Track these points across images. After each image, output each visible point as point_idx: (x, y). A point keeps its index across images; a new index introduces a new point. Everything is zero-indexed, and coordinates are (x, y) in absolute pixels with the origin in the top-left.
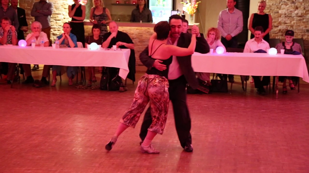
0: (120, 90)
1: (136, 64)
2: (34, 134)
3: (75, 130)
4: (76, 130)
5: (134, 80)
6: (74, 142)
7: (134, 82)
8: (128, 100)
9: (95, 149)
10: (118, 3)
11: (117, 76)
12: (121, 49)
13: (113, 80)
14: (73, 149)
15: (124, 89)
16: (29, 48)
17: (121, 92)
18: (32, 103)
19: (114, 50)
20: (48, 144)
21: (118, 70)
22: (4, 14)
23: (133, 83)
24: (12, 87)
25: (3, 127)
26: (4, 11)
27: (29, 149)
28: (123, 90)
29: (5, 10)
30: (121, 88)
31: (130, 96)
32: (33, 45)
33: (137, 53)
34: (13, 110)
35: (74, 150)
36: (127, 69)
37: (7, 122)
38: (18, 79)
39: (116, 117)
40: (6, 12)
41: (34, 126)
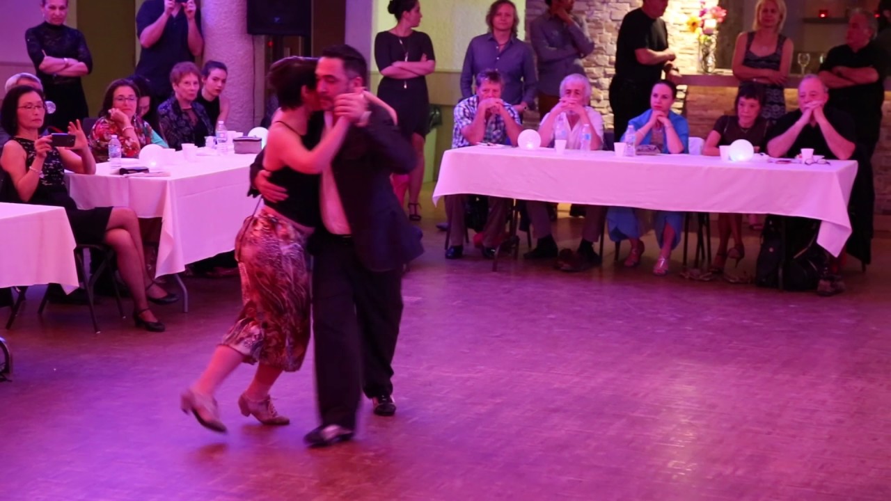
1: (875, 210)
2: (556, 410)
3: (677, 405)
4: (680, 405)
5: (866, 259)
6: (672, 442)
7: (867, 266)
8: (847, 321)
9: (736, 469)
10: (823, 16)
11: (810, 245)
12: (828, 161)
13: (799, 257)
14: (670, 465)
15: (832, 286)
16: (548, 153)
17: (823, 294)
18: (552, 316)
19: (806, 163)
20: (594, 444)
21: (814, 227)
22: (498, 58)
23: (864, 269)
24: (494, 270)
25: (469, 384)
26: (498, 49)
27: (540, 453)
28: (829, 290)
29: (502, 48)
30: (822, 282)
31: (853, 311)
32: (560, 144)
33: (881, 174)
34: (497, 337)
35: (674, 466)
36: (846, 223)
37: (481, 371)
38: (514, 246)
39: (804, 374)
40: (503, 52)
41: (555, 386)
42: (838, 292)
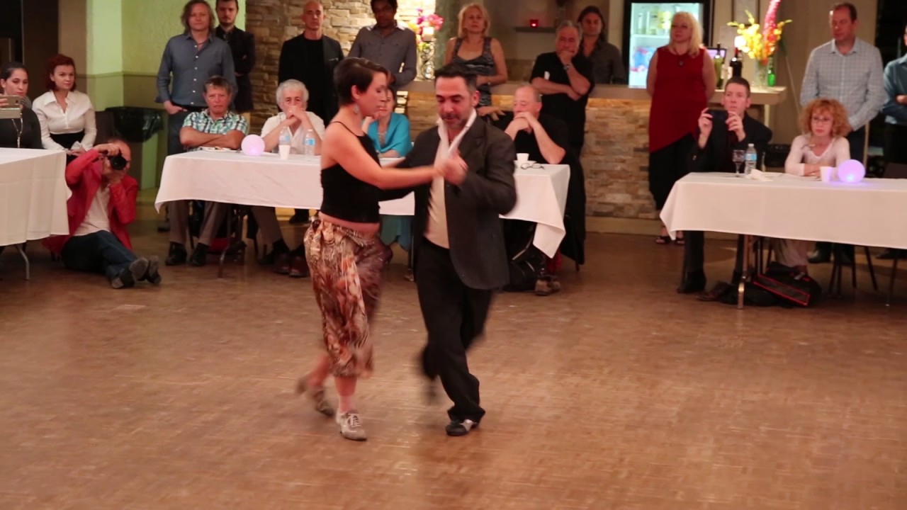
0: (537, 289)
1: (587, 212)
2: (283, 416)
3: (402, 406)
4: (406, 406)
5: (580, 259)
6: (399, 444)
7: (580, 266)
8: (562, 319)
9: (460, 468)
10: (534, 25)
11: (527, 247)
12: (543, 165)
13: (518, 258)
14: (397, 466)
15: (548, 286)
16: (271, 159)
17: (541, 294)
18: (279, 322)
19: (522, 168)
20: (322, 448)
21: (531, 229)
22: (197, 57)
23: (578, 269)
24: (220, 276)
25: (195, 392)
26: (197, 48)
27: (268, 460)
28: (546, 289)
29: (200, 46)
30: (539, 282)
31: (568, 310)
32: (284, 149)
33: (591, 178)
34: (223, 344)
35: (400, 467)
37: (208, 379)
38: (240, 251)
39: (523, 372)
40: (202, 50)
41: (284, 391)
42: (554, 291)
